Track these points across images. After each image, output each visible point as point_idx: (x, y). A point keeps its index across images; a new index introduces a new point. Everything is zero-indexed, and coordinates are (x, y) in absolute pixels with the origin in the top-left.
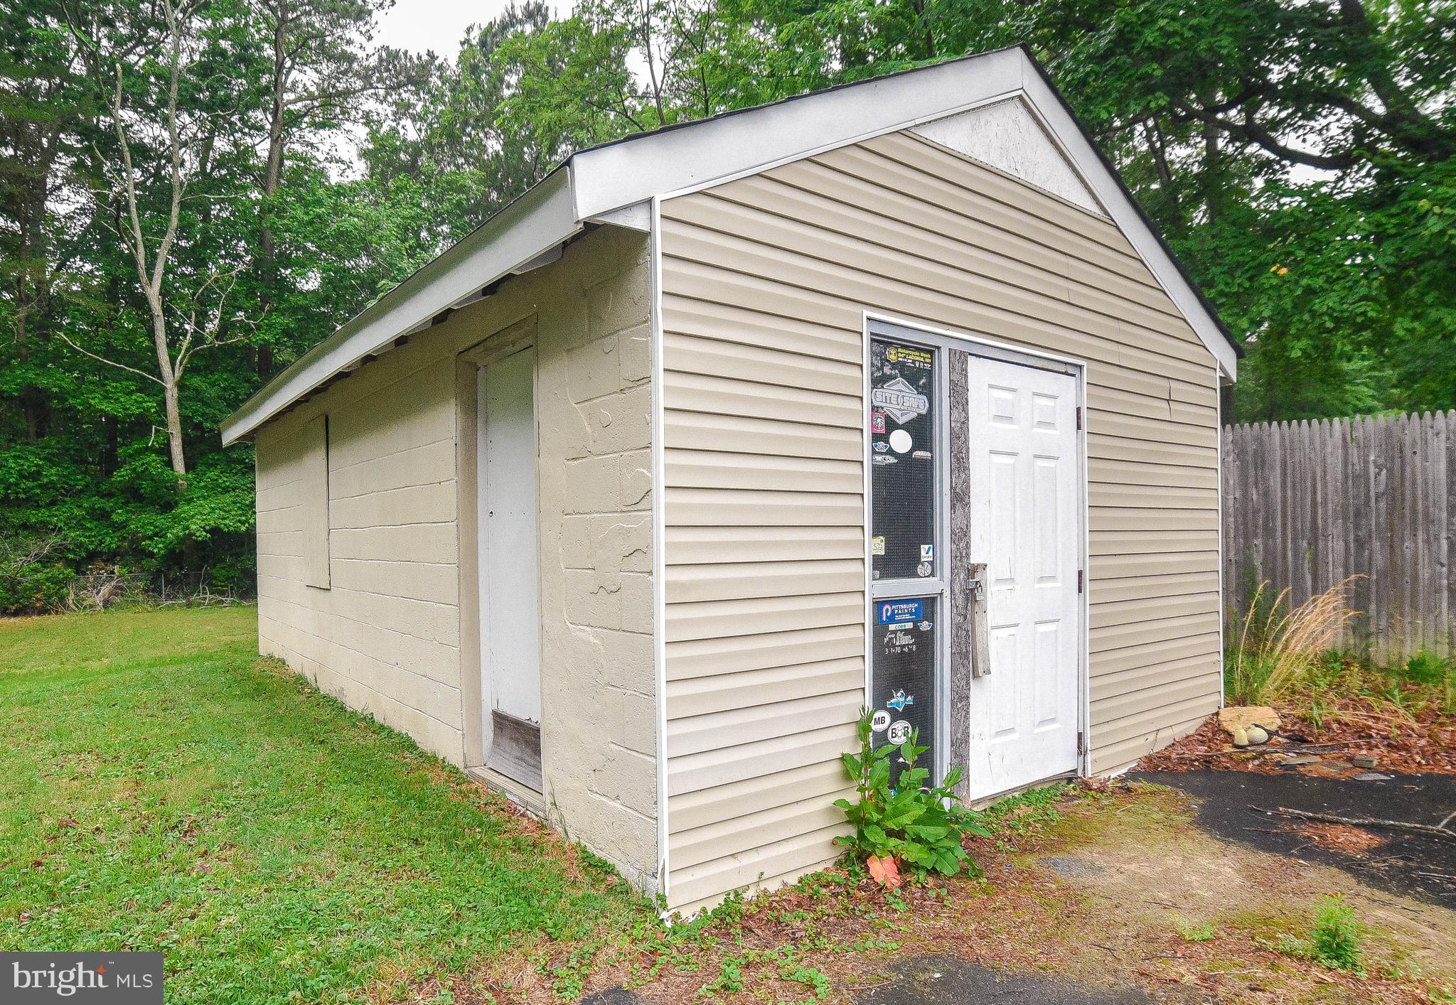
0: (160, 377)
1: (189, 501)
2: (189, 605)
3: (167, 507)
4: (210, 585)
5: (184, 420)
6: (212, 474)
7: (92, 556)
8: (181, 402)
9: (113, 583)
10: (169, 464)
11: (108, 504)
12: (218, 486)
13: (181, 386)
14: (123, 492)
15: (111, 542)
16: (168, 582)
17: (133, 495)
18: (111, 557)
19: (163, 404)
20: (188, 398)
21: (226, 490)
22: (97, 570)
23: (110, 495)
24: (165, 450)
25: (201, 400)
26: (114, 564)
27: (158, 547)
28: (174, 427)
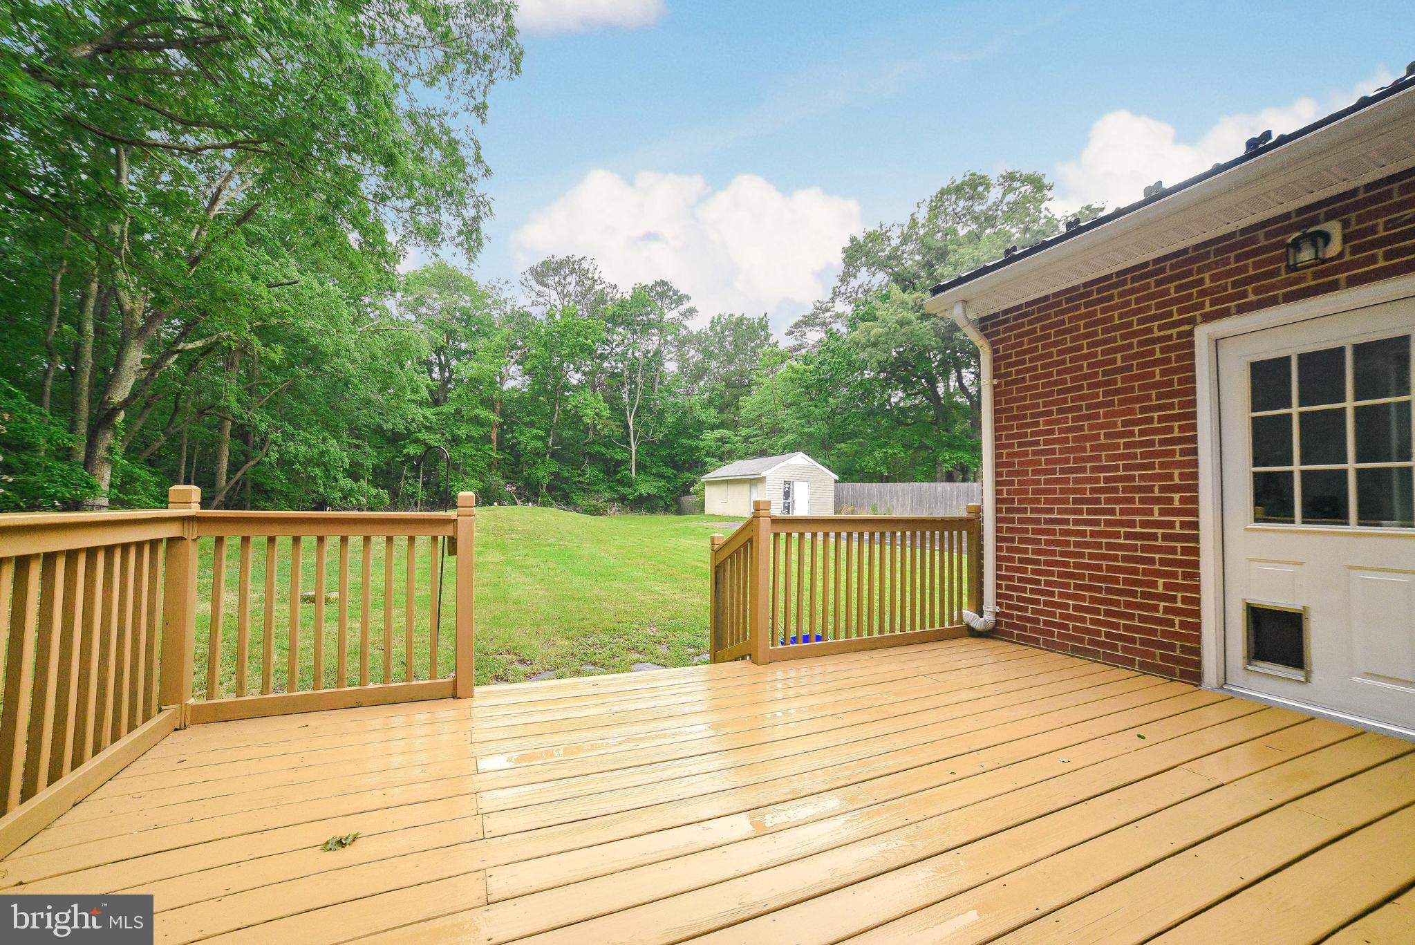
0: (631, 448)
1: (638, 484)
3: (630, 486)
5: (636, 461)
7: (608, 500)
9: (617, 508)
11: (614, 485)
12: (644, 480)
14: (617, 481)
15: (615, 496)
19: (631, 455)
21: (647, 481)
22: (612, 504)
23: (614, 482)
26: (616, 502)
28: (634, 463)
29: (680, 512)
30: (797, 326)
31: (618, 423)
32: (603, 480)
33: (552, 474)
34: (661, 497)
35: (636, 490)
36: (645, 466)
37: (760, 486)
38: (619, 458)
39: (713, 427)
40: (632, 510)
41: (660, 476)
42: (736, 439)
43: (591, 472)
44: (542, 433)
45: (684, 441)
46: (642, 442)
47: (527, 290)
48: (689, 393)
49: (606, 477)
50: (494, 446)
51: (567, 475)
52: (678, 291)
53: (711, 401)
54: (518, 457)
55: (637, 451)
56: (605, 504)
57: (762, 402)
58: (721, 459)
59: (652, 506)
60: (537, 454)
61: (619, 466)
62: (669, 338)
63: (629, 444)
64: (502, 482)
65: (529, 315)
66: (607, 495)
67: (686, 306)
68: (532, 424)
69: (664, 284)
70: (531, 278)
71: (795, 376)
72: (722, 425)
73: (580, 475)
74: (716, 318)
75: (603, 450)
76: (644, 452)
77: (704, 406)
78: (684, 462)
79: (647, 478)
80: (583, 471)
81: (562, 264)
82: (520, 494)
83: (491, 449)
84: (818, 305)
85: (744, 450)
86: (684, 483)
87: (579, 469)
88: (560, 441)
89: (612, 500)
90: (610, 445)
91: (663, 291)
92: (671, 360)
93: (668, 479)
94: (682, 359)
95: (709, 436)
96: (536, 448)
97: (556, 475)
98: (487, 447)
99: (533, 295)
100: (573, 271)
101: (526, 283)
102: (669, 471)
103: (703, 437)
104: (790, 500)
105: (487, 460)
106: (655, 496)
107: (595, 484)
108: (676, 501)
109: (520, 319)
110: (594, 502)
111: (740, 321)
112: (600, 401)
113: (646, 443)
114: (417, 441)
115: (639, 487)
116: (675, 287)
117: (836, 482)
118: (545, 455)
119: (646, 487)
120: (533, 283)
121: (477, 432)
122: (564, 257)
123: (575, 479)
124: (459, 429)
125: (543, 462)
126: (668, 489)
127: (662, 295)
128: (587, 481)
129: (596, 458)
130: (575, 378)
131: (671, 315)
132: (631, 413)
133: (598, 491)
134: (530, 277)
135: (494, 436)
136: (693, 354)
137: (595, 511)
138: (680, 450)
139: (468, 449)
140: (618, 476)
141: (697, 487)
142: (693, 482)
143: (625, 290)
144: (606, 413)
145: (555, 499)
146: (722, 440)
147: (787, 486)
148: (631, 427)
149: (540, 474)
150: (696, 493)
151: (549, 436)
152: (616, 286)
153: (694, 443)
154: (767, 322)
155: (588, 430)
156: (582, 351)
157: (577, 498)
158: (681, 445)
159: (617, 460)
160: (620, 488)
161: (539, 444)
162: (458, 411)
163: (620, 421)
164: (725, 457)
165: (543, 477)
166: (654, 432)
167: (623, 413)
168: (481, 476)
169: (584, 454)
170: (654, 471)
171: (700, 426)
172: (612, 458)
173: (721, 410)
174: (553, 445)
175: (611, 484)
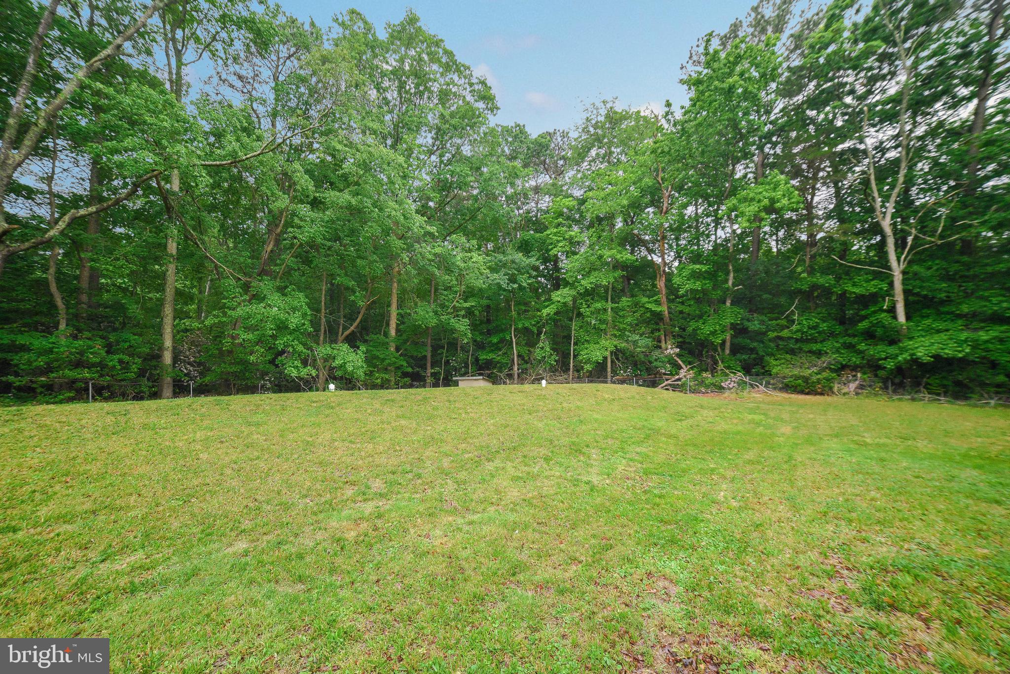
0: (890, 268)
1: (911, 339)
2: (913, 399)
3: (892, 342)
4: (927, 389)
5: (906, 292)
6: (927, 322)
7: (843, 367)
8: (904, 282)
9: (857, 382)
10: (895, 317)
11: (854, 341)
12: (932, 329)
13: (904, 273)
14: (862, 334)
15: (856, 360)
16: (893, 384)
17: (869, 335)
18: (855, 368)
19: (891, 284)
20: (909, 279)
21: (939, 331)
22: (847, 375)
23: (854, 336)
24: (892, 310)
25: (920, 279)
26: (856, 372)
27: (890, 365)
28: (899, 296)
32: (830, 334)
35: (903, 350)
38: (864, 291)
43: (805, 321)
46: (917, 258)
49: (837, 328)
51: (759, 327)
55: (904, 277)
56: (830, 375)
61: (864, 307)
63: (885, 265)
66: (838, 359)
73: (783, 328)
79: (941, 325)
80: (789, 320)
83: (657, 301)
87: (780, 316)
89: (846, 369)
97: (741, 329)
110: (806, 372)
115: (912, 344)
118: (724, 301)
119: (929, 344)
123: (772, 335)
125: (718, 311)
128: (797, 336)
129: (814, 295)
133: (816, 352)
135: (661, 283)
137: (806, 388)
149: (708, 329)
151: (728, 272)
159: (860, 295)
160: (867, 347)
172: (848, 293)
174: (734, 285)
175: (849, 340)
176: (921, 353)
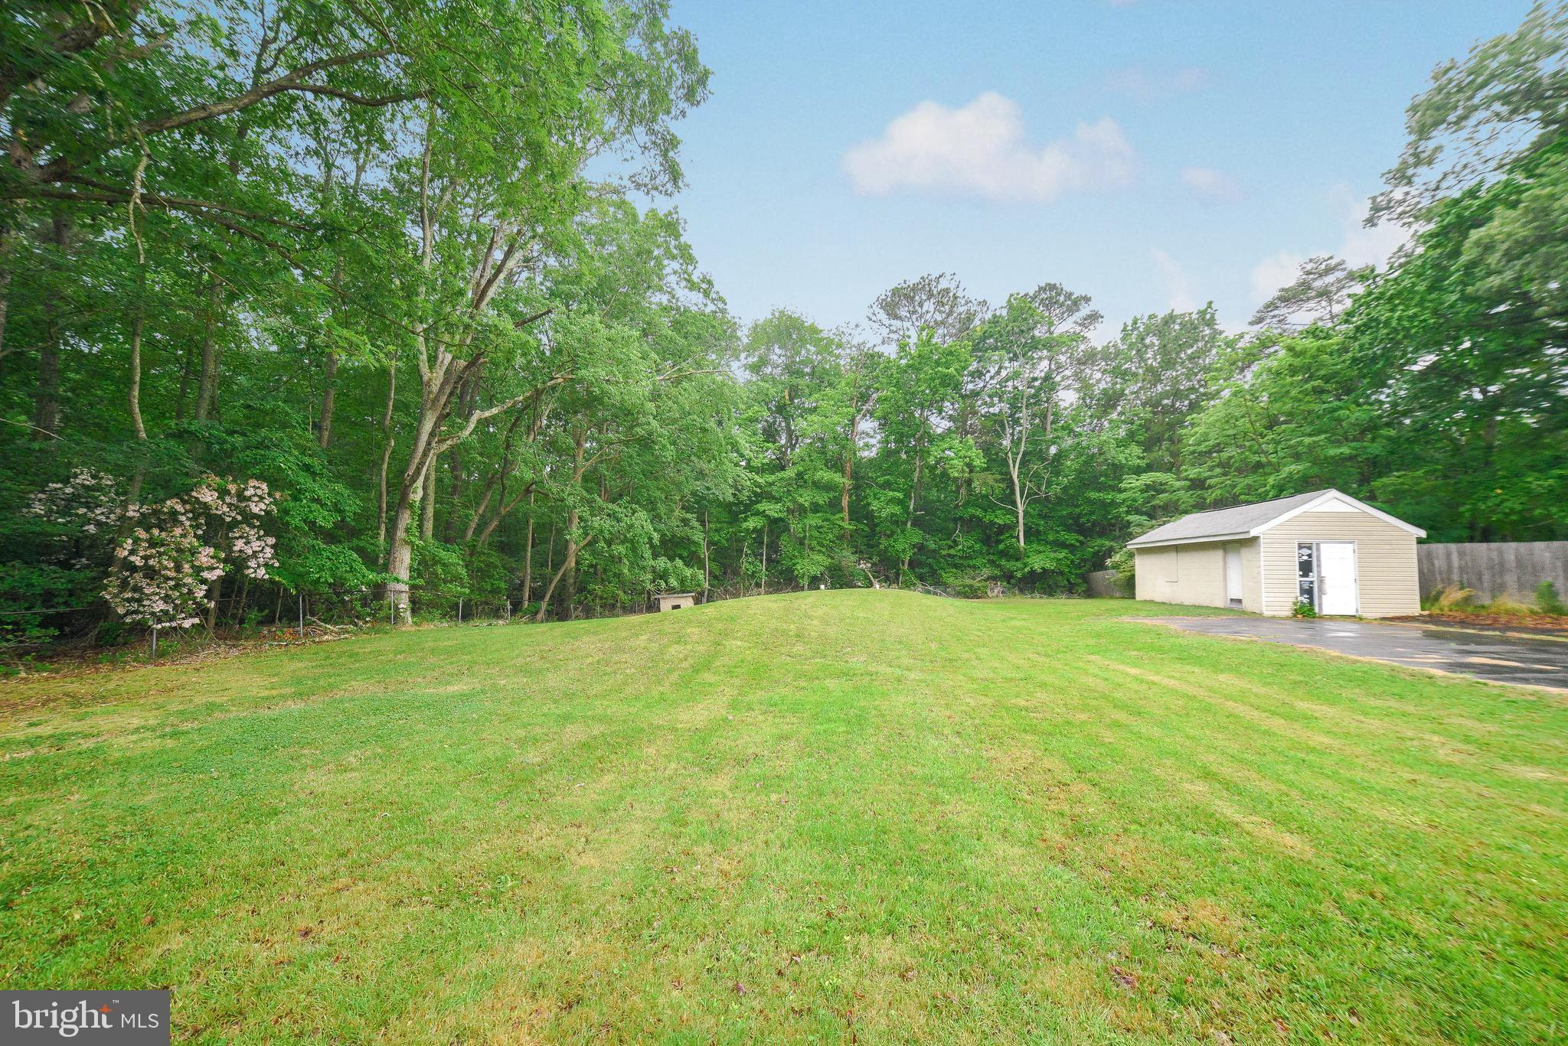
0: (1016, 506)
1: (1029, 557)
3: (1018, 559)
5: (1026, 525)
6: (1038, 546)
7: (990, 578)
8: (1025, 517)
9: (1000, 589)
10: (1018, 542)
11: (996, 558)
13: (1025, 509)
14: (1001, 553)
15: (997, 572)
16: (1019, 589)
17: (1004, 554)
18: (997, 578)
19: (1017, 517)
21: (1045, 552)
22: (993, 584)
23: (995, 555)
24: (1018, 538)
26: (999, 581)
27: (1019, 575)
28: (1021, 528)
29: (1090, 593)
30: (1271, 306)
31: (999, 477)
32: (981, 553)
33: (914, 546)
34: (1061, 573)
35: (1025, 565)
36: (1038, 532)
37: (1246, 553)
38: (1001, 522)
39: (1138, 471)
40: (1021, 591)
41: (1063, 545)
42: (1178, 484)
43: (965, 542)
44: (900, 495)
45: (1094, 495)
46: (1032, 499)
47: (876, 326)
48: (1097, 430)
49: (985, 549)
50: (846, 515)
51: (933, 546)
52: (1071, 294)
53: (1131, 435)
54: (873, 526)
55: (1026, 513)
56: (984, 584)
57: (1228, 419)
58: (1151, 516)
59: (1049, 586)
60: (895, 521)
61: (1002, 534)
62: (1062, 358)
63: (1014, 503)
64: (854, 558)
65: (880, 356)
66: (986, 572)
67: (1085, 310)
68: (887, 485)
69: (1052, 287)
70: (882, 311)
71: (1297, 362)
72: (1150, 468)
73: (950, 547)
74: (1130, 323)
75: (979, 513)
76: (1036, 513)
77: (1121, 444)
78: (1094, 524)
79: (1041, 548)
80: (955, 541)
81: (915, 288)
82: (878, 572)
83: (842, 519)
84: (1309, 267)
85: (1192, 502)
86: (1096, 554)
87: (948, 539)
88: (925, 505)
89: (993, 578)
90: (989, 507)
91: (1053, 297)
92: (1067, 388)
93: (1072, 548)
94: (1085, 388)
95: (1133, 483)
96: (893, 515)
97: (921, 548)
98: (838, 516)
99: (885, 331)
100: (931, 295)
101: (874, 318)
102: (1072, 538)
103: (1123, 485)
104: (1313, 577)
105: (836, 531)
106: (1053, 571)
107: (970, 557)
108: (1085, 578)
109: (869, 360)
110: (968, 582)
111: (1170, 319)
112: (970, 448)
113: (1035, 501)
114: (758, 513)
115: (1029, 561)
116: (1067, 288)
117: (1420, 541)
118: (905, 523)
119: (1040, 560)
120: (882, 315)
121: (822, 499)
122: (916, 280)
123: (944, 552)
124: (801, 496)
125: (903, 532)
126: (1072, 562)
127: (1050, 304)
128: (960, 554)
129: (971, 524)
130: (939, 424)
131: (1066, 326)
132: (1014, 462)
133: (974, 567)
134: (877, 309)
135: (845, 502)
136: (1100, 380)
137: (972, 593)
138: (1086, 509)
139: (813, 520)
140: (1001, 547)
141: (1117, 558)
142: (1109, 552)
143: (998, 304)
144: (979, 462)
145: (922, 578)
146: (1156, 488)
147: (1306, 552)
148: (1016, 481)
149: (899, 547)
150: (1116, 566)
151: (910, 499)
152: (985, 302)
153: (1109, 497)
154: (1213, 315)
155: (959, 488)
156: (943, 384)
157: (949, 578)
158: (1089, 501)
159: (1000, 525)
160: (1003, 562)
161: (897, 509)
162: (800, 475)
163: (1001, 473)
164: (1162, 511)
165: (904, 551)
166: (1049, 484)
167: (1004, 462)
168: (830, 552)
169: (955, 520)
170: (1051, 538)
171: (1118, 470)
172: (992, 523)
173: (1148, 446)
174: (915, 510)
175: (991, 557)
176: (1037, 567)
